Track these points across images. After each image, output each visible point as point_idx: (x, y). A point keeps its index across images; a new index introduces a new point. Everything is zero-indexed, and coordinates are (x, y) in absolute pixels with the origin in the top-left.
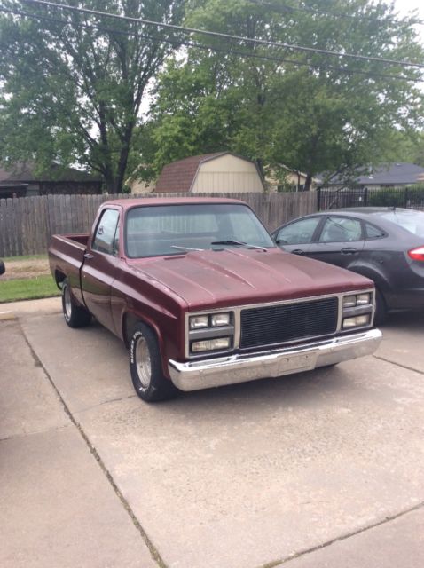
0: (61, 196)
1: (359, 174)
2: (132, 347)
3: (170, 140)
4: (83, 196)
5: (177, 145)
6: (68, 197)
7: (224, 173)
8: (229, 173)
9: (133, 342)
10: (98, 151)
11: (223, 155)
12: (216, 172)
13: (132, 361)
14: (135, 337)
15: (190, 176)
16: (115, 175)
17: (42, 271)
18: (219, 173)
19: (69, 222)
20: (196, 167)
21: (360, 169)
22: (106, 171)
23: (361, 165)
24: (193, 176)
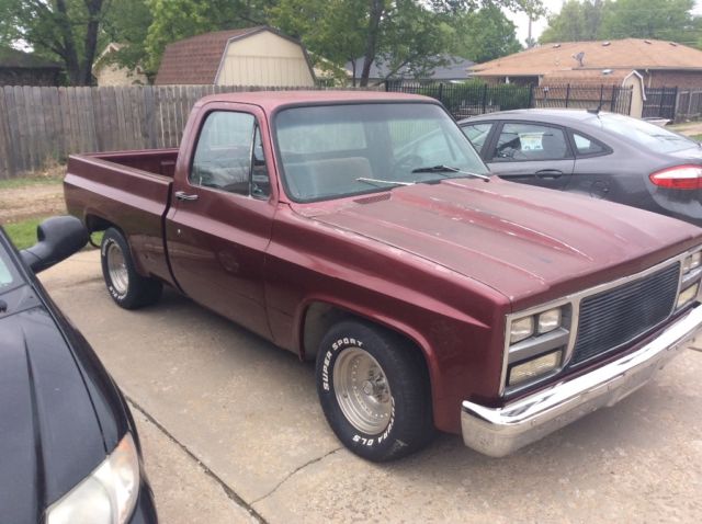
0: (26, 87)
1: (433, 65)
2: (327, 362)
3: (175, 7)
4: (61, 88)
5: (184, 15)
6: (37, 90)
7: (261, 57)
8: (267, 58)
9: (329, 354)
10: (52, 23)
11: (258, 32)
12: (250, 57)
13: (326, 386)
14: (335, 346)
15: (213, 62)
16: (81, 58)
17: (17, 207)
18: (254, 57)
19: (42, 129)
20: (222, 46)
21: (434, 59)
22: (67, 52)
23: (436, 53)
24: (219, 60)
